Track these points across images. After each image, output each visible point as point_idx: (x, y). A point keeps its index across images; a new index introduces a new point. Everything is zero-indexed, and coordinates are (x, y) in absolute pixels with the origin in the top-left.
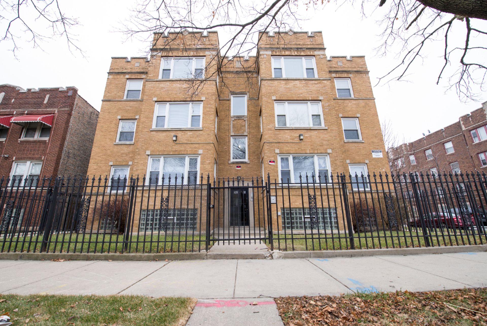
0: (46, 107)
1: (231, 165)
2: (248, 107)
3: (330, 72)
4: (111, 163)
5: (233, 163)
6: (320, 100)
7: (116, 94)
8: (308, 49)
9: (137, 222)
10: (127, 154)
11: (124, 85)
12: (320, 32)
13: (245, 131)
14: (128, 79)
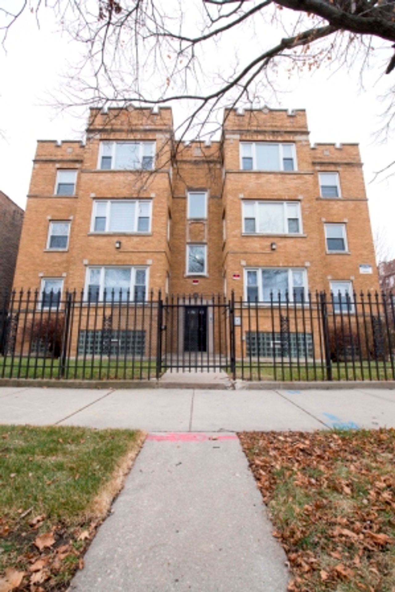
1: (187, 280)
2: (209, 207)
3: (314, 164)
4: (41, 275)
5: (189, 277)
6: (299, 200)
7: (44, 188)
8: (286, 132)
9: (74, 344)
10: (60, 264)
11: (54, 176)
12: (304, 111)
13: (204, 237)
14: (58, 169)
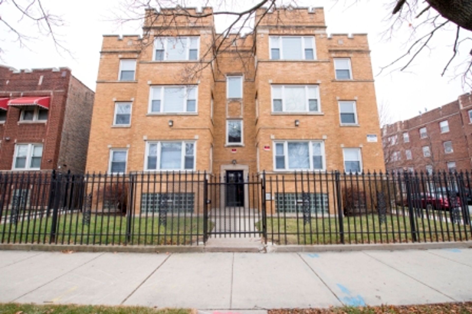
0: (41, 89)
1: (227, 149)
2: (244, 89)
3: (330, 51)
4: (110, 146)
5: (229, 147)
6: (318, 84)
7: (109, 75)
8: (308, 27)
9: (138, 204)
10: (124, 137)
11: (118, 65)
12: (322, 8)
13: (240, 114)
14: (121, 59)
